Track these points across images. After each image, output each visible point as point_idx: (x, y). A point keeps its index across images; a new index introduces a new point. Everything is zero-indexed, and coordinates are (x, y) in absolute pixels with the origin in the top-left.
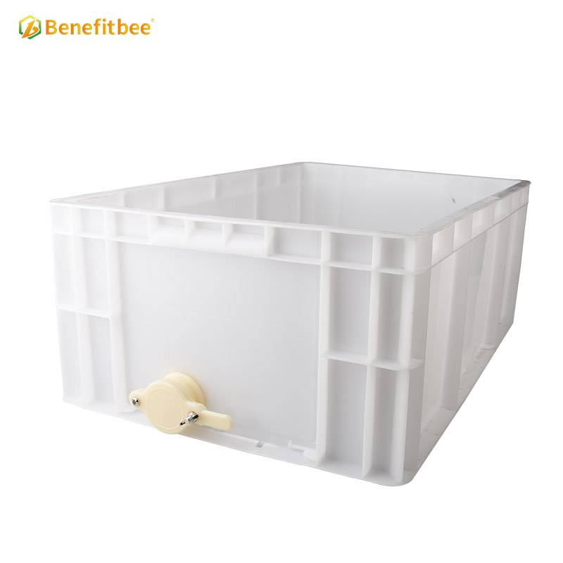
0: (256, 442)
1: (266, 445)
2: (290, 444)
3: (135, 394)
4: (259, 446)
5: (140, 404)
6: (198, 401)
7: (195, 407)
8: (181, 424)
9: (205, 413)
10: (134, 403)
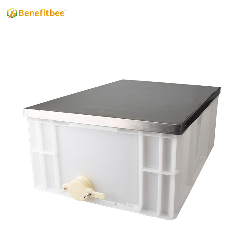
0: (114, 203)
1: (118, 204)
2: (128, 203)
3: (64, 186)
4: (115, 205)
5: (67, 189)
6: (90, 187)
7: (90, 190)
8: (84, 197)
9: (94, 192)
10: (65, 189)
